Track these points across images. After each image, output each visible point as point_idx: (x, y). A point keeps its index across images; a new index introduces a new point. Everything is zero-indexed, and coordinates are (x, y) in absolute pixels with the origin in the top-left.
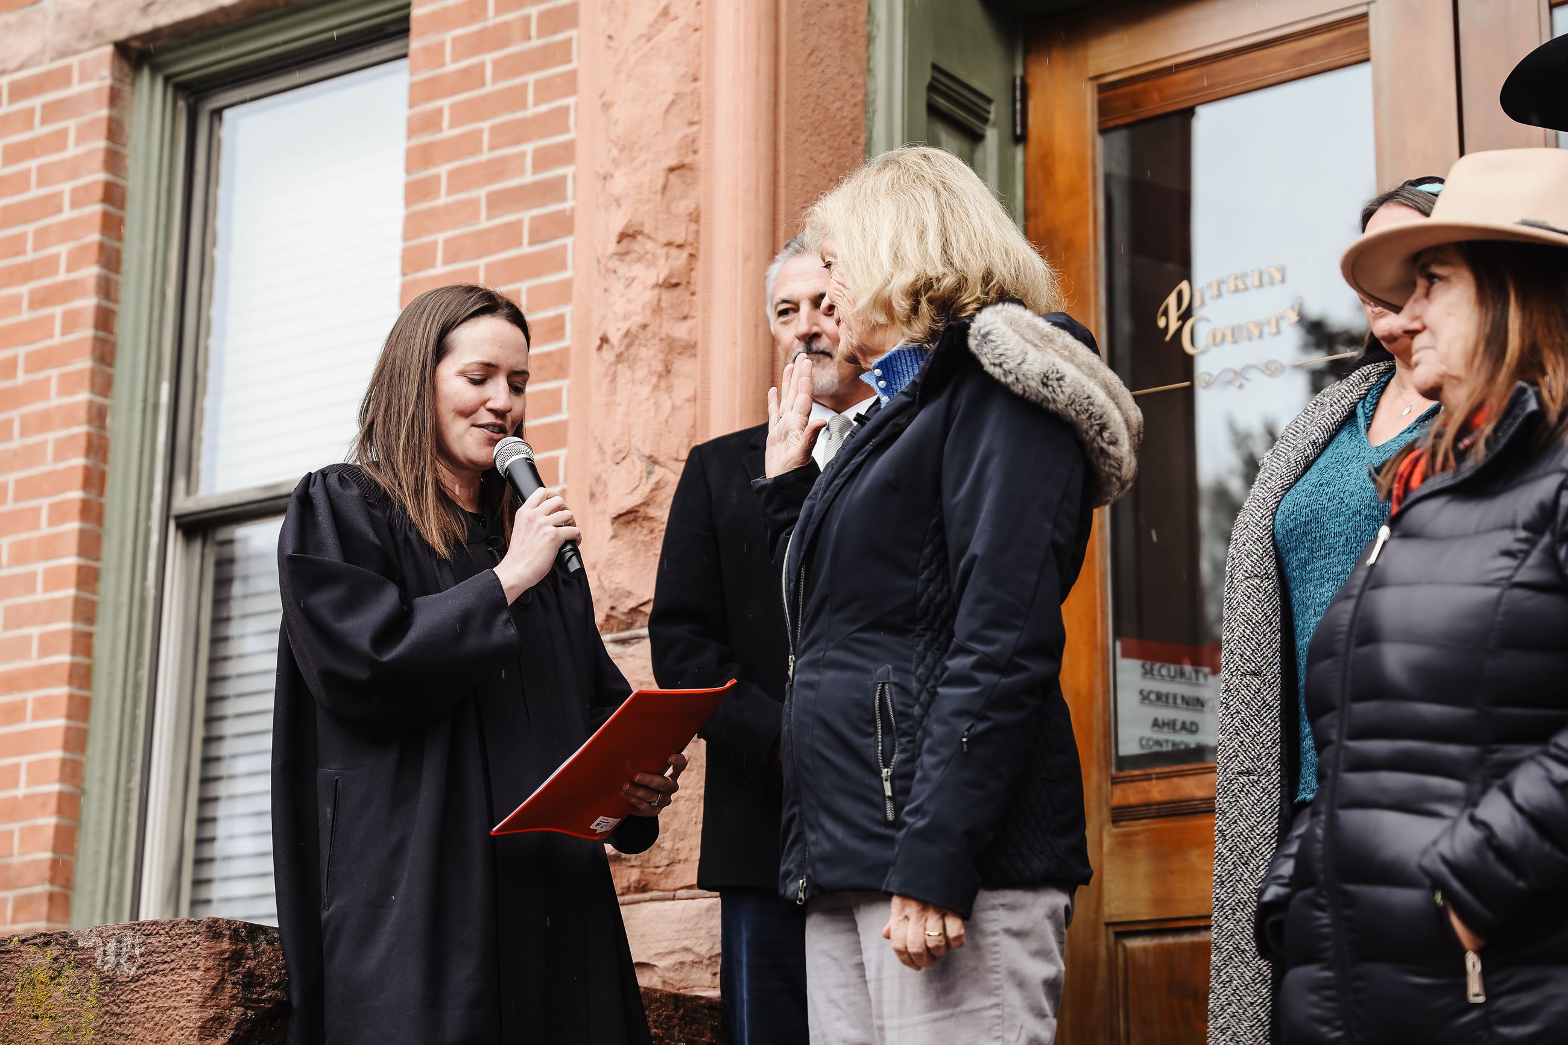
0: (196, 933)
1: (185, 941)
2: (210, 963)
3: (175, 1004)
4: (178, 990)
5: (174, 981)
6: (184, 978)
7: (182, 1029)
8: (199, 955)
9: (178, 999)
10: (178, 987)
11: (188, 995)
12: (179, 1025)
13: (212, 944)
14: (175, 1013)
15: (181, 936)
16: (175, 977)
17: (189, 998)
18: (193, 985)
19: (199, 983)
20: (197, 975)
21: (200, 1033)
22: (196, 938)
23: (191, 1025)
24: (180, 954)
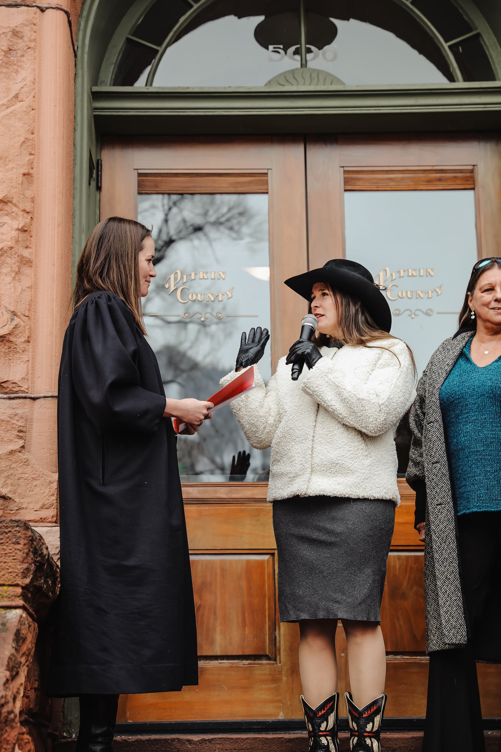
0: (17, 526)
1: (9, 529)
2: (26, 542)
3: (5, 560)
4: (6, 554)
5: (3, 549)
6: (10, 548)
7: (11, 573)
8: (20, 537)
9: (7, 558)
10: (6, 552)
11: (13, 556)
12: (8, 571)
13: (26, 532)
14: (6, 564)
15: (7, 527)
16: (4, 547)
17: (15, 558)
18: (18, 552)
19: (20, 551)
20: (19, 547)
21: (22, 575)
22: (17, 529)
23: (17, 571)
24: (7, 536)
